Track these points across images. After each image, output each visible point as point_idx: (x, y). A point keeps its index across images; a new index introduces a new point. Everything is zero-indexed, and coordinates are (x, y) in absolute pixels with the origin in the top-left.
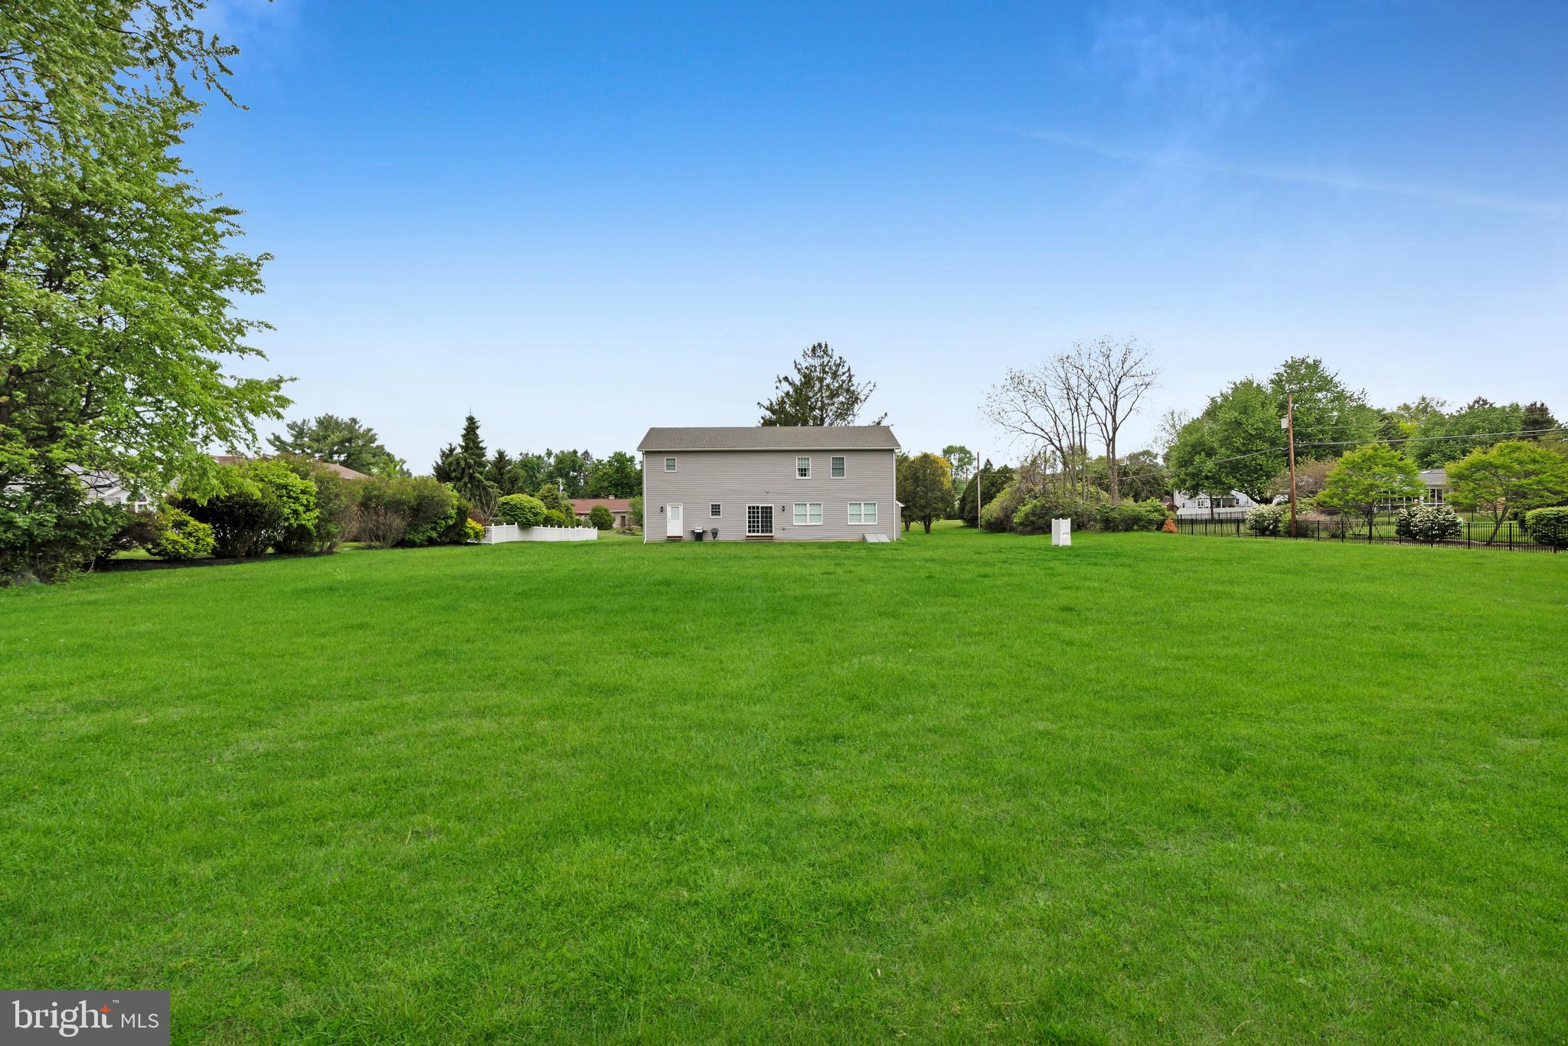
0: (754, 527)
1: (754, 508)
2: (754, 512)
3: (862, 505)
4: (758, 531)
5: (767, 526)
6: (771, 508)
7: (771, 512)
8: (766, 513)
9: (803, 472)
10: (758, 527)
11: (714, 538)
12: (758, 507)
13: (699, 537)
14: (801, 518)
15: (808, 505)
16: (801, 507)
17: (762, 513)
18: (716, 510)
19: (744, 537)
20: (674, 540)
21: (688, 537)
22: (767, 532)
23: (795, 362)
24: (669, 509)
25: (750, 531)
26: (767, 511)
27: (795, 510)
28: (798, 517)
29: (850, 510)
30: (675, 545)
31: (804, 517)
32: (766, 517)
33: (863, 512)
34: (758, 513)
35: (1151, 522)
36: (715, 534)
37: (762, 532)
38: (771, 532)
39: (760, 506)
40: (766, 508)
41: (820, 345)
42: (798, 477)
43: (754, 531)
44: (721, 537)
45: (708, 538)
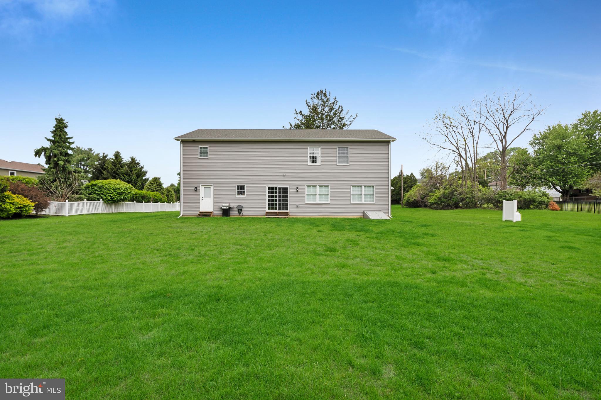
0: (273, 204)
1: (273, 188)
2: (273, 193)
3: (363, 187)
4: (276, 209)
5: (284, 204)
6: (287, 189)
7: (287, 193)
8: (283, 193)
9: (314, 160)
10: (276, 204)
11: (240, 213)
12: (276, 188)
13: (226, 212)
14: (312, 197)
15: (318, 187)
16: (312, 189)
17: (280, 193)
18: (241, 190)
19: (264, 213)
20: (205, 215)
21: (218, 213)
22: (283, 208)
23: (306, 101)
24: (202, 189)
25: (269, 208)
26: (284, 192)
27: (307, 191)
28: (309, 197)
29: (354, 191)
30: (206, 219)
31: (314, 197)
32: (283, 197)
33: (363, 193)
34: (276, 193)
35: (542, 203)
36: (240, 210)
37: (280, 209)
38: (287, 209)
39: (278, 187)
40: (283, 189)
41: (322, 92)
42: (310, 163)
43: (273, 208)
44: (245, 213)
45: (234, 214)
